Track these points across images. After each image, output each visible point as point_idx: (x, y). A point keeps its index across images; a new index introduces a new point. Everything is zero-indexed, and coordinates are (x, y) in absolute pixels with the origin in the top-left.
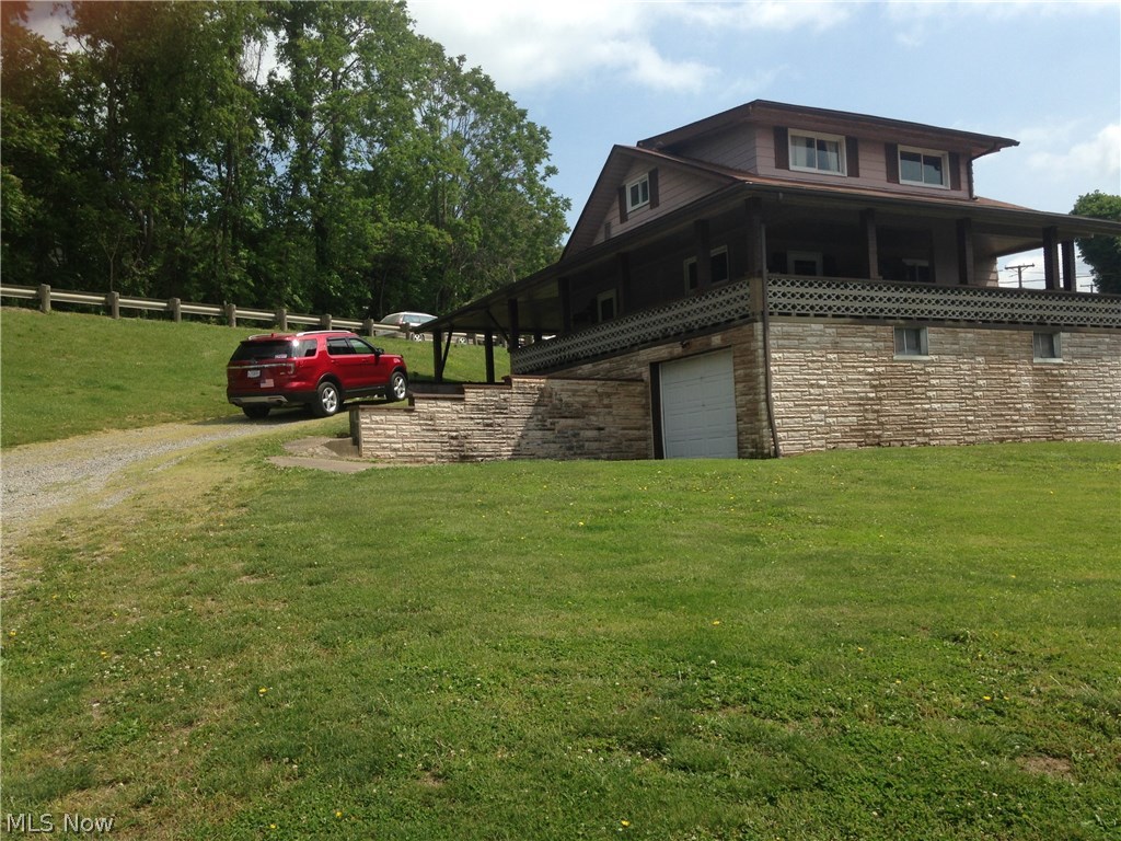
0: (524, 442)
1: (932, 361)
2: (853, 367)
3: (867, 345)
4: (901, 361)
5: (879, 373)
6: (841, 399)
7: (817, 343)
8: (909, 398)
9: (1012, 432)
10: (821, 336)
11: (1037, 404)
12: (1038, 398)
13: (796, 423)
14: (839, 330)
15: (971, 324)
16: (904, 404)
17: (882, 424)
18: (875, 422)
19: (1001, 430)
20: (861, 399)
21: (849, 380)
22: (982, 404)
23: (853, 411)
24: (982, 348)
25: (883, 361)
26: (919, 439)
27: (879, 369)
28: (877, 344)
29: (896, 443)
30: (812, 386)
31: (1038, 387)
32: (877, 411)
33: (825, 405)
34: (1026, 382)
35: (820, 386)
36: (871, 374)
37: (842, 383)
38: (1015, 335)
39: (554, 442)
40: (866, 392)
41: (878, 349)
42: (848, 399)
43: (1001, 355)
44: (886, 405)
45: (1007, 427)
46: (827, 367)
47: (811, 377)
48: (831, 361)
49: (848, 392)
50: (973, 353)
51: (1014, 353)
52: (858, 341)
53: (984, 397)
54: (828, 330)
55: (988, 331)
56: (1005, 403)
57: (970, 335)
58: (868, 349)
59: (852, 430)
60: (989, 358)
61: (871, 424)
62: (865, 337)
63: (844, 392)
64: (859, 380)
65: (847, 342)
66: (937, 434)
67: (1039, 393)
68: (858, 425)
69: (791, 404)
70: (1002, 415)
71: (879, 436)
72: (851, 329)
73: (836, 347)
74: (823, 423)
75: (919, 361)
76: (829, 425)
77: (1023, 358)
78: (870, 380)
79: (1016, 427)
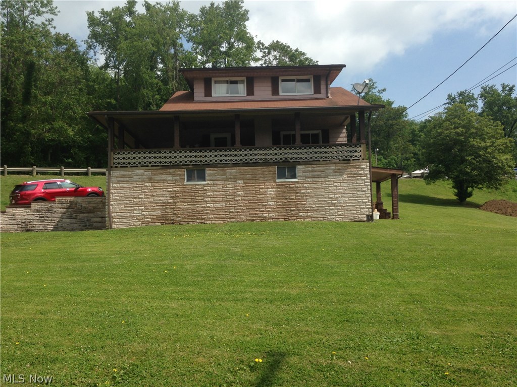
0: (60, 224)
1: (208, 184)
2: (160, 189)
3: (169, 178)
4: (190, 185)
5: (175, 191)
6: (153, 203)
7: (139, 179)
8: (194, 201)
9: (259, 217)
10: (142, 175)
11: (277, 202)
12: (279, 199)
13: (124, 215)
14: (153, 172)
15: (236, 165)
16: (190, 205)
17: (175, 214)
18: (172, 213)
19: (252, 216)
20: (164, 203)
21: (157, 194)
22: (240, 203)
23: (159, 209)
24: (241, 176)
25: (178, 185)
26: (198, 221)
27: (175, 189)
28: (175, 178)
29: (184, 223)
30: (135, 198)
31: (279, 194)
32: (173, 208)
33: (142, 206)
34: (271, 192)
35: (140, 198)
36: (170, 191)
37: (153, 196)
38: (265, 169)
39: (76, 224)
40: (167, 200)
41: (176, 180)
42: (156, 203)
43: (255, 179)
44: (178, 205)
45: (256, 214)
46: (144, 189)
47: (135, 194)
48: (147, 186)
49: (156, 200)
50: (235, 179)
51: (264, 178)
52: (164, 177)
53: (242, 200)
54: (145, 173)
55: (246, 168)
56: (256, 203)
57: (234, 171)
58: (170, 180)
59: (157, 217)
60: (246, 181)
61: (169, 214)
62: (167, 174)
63: (154, 200)
64: (163, 194)
65: (157, 178)
66: (209, 218)
67: (280, 196)
68: (161, 215)
69: (123, 206)
70: (252, 208)
71: (173, 220)
72: (161, 171)
73: (150, 180)
74: (140, 215)
75: (200, 184)
76: (144, 215)
77: (270, 180)
78: (170, 194)
79: (263, 214)
